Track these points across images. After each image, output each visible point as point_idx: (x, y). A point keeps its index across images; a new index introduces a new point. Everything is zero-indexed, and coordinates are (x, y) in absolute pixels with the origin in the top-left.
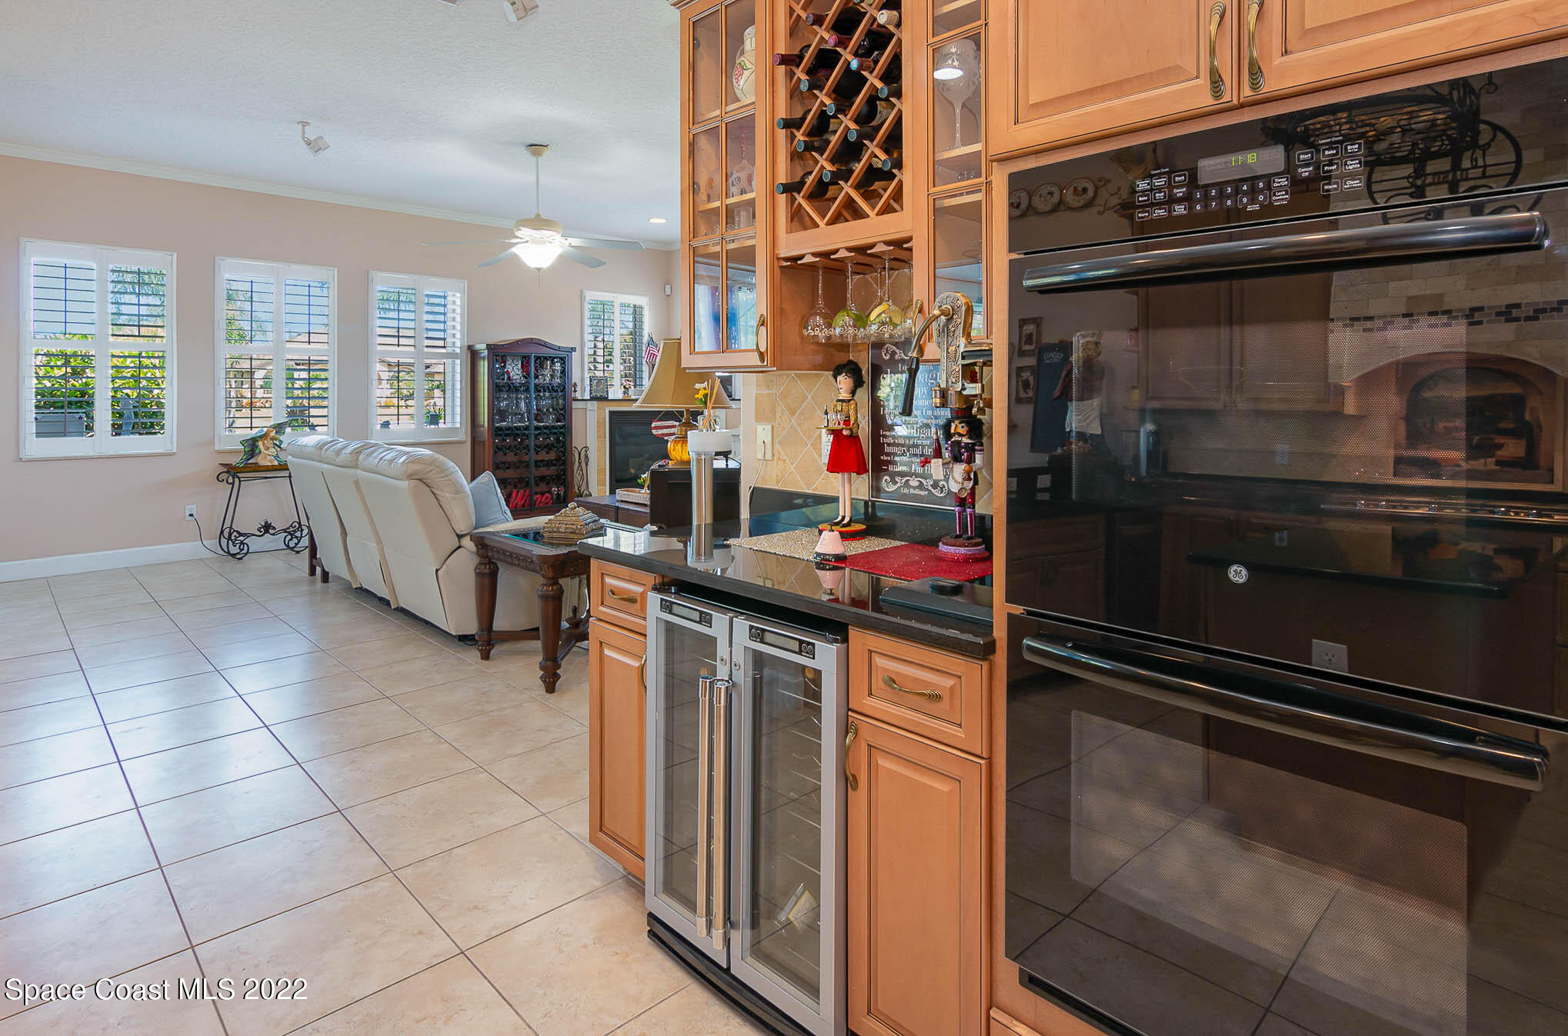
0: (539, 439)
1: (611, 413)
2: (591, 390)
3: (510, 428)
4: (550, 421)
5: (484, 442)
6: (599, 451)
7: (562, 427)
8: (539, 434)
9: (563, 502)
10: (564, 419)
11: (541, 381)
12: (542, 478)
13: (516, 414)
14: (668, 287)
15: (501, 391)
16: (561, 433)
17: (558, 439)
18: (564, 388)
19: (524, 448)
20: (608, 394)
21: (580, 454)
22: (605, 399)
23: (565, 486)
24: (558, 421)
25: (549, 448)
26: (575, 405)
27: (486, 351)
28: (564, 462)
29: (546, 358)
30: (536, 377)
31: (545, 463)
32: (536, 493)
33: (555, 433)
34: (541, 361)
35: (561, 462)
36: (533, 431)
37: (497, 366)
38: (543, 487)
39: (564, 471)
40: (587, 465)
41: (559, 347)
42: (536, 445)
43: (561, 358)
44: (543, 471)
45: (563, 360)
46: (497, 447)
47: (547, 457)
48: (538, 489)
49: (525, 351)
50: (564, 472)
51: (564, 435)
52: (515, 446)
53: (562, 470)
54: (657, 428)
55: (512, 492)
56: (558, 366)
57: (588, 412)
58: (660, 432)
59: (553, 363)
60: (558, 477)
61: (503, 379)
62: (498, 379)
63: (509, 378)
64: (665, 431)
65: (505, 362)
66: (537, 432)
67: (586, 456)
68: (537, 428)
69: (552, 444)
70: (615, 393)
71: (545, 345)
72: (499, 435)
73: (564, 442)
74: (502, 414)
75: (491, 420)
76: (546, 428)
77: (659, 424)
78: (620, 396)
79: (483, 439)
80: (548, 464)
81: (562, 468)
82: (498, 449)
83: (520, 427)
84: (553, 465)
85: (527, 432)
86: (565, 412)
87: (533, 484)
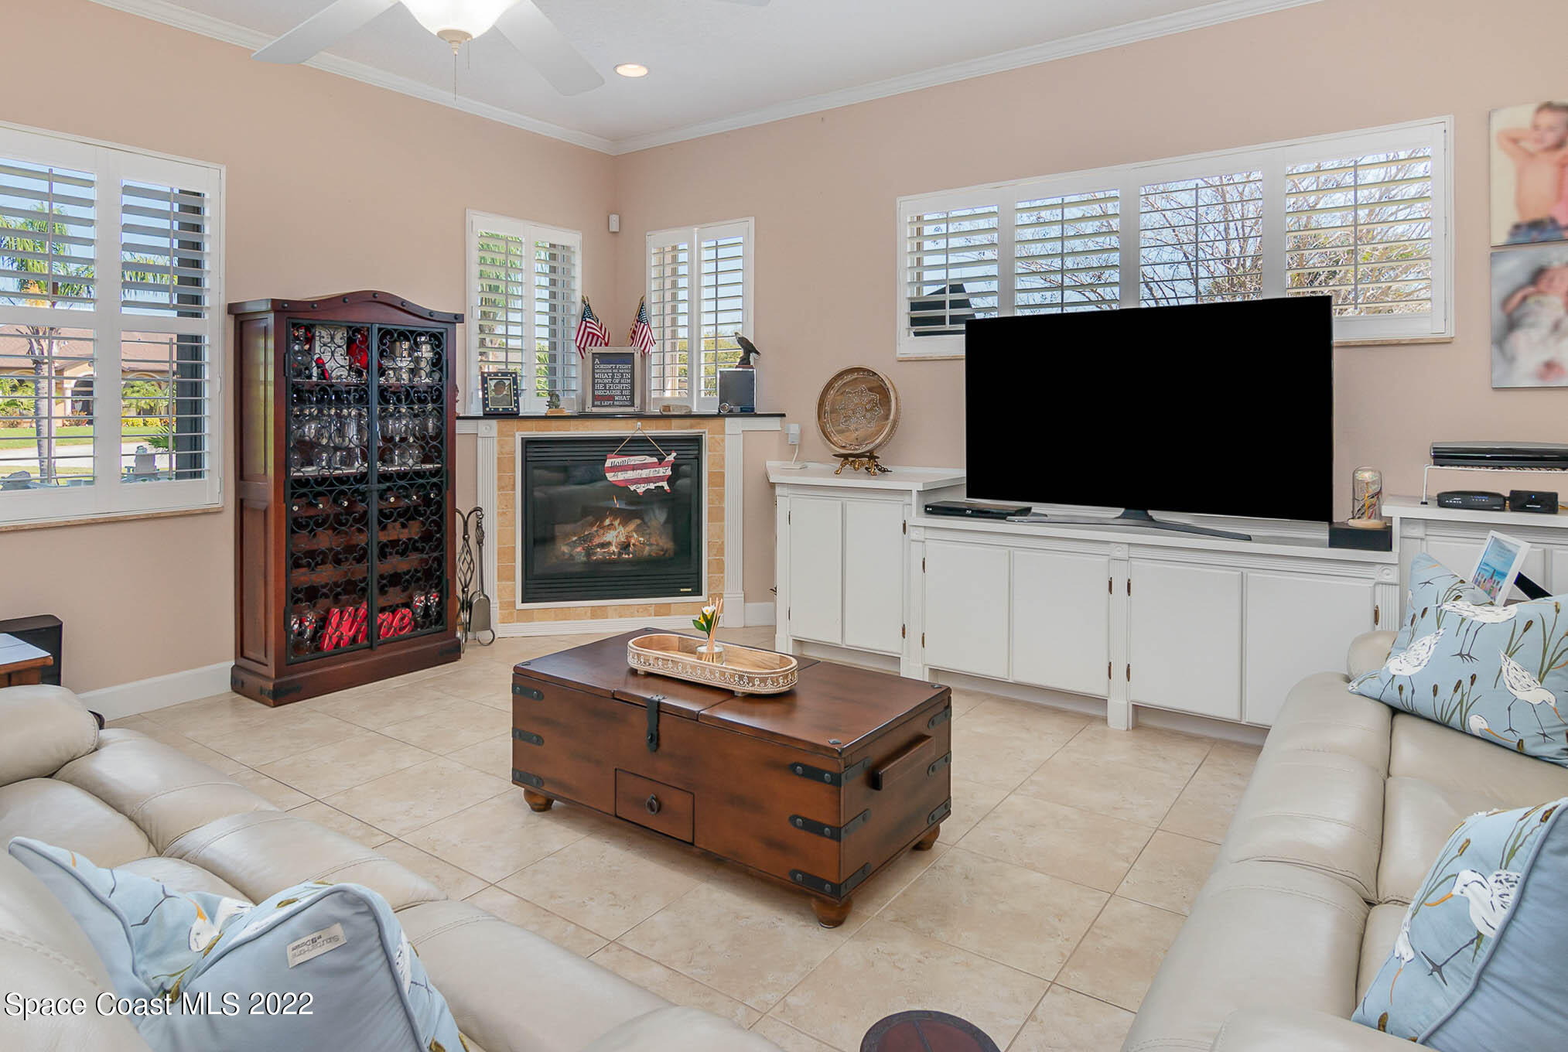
0: (387, 499)
1: (527, 443)
2: (485, 399)
3: (324, 479)
4: (406, 462)
5: (265, 512)
6: (502, 514)
7: (436, 473)
8: (389, 489)
9: (436, 623)
10: (439, 456)
11: (393, 381)
12: (395, 579)
13: (336, 449)
14: (614, 218)
15: (301, 400)
16: (434, 485)
17: (427, 501)
18: (440, 396)
19: (356, 521)
20: (518, 407)
21: (466, 524)
22: (512, 415)
23: (441, 591)
24: (423, 462)
25: (407, 515)
26: (461, 427)
27: (272, 315)
28: (440, 541)
29: (404, 335)
30: (382, 372)
31: (400, 548)
32: (382, 610)
33: (422, 486)
34: (391, 337)
35: (434, 543)
36: (375, 486)
37: (297, 348)
38: (395, 596)
39: (439, 561)
40: (480, 543)
41: (431, 313)
42: (381, 511)
43: (433, 336)
44: (397, 564)
45: (437, 340)
46: (295, 520)
47: (404, 534)
48: (382, 602)
49: (360, 316)
50: (440, 565)
51: (440, 490)
52: (337, 516)
53: (435, 559)
54: (615, 469)
55: (328, 611)
56: (426, 352)
57: (480, 441)
58: (621, 476)
59: (416, 346)
60: (428, 574)
61: (310, 377)
62: (299, 375)
63: (323, 374)
64: (631, 475)
65: (310, 340)
66: (384, 486)
67: (479, 527)
68: (385, 477)
69: (416, 508)
70: (532, 403)
71: (402, 307)
72: (301, 496)
73: (439, 504)
74: (308, 451)
75: (283, 465)
76: (402, 475)
77: (618, 461)
78: (543, 410)
79: (262, 506)
80: (404, 548)
81: (435, 554)
82: (296, 525)
83: (348, 477)
84: (416, 549)
85: (362, 487)
86: (441, 443)
87: (376, 591)
